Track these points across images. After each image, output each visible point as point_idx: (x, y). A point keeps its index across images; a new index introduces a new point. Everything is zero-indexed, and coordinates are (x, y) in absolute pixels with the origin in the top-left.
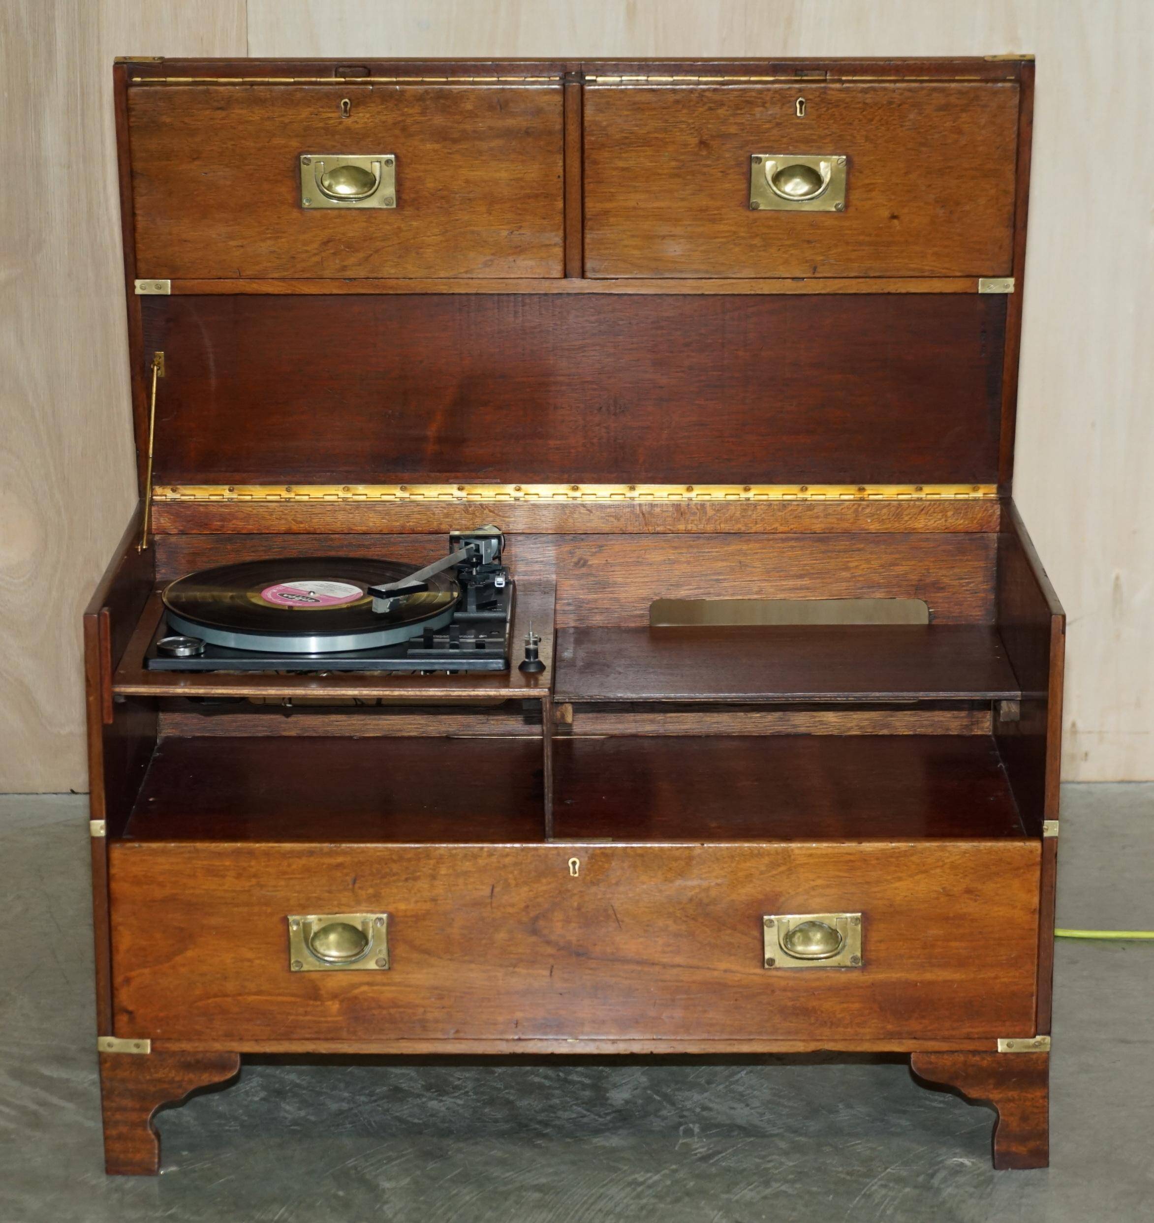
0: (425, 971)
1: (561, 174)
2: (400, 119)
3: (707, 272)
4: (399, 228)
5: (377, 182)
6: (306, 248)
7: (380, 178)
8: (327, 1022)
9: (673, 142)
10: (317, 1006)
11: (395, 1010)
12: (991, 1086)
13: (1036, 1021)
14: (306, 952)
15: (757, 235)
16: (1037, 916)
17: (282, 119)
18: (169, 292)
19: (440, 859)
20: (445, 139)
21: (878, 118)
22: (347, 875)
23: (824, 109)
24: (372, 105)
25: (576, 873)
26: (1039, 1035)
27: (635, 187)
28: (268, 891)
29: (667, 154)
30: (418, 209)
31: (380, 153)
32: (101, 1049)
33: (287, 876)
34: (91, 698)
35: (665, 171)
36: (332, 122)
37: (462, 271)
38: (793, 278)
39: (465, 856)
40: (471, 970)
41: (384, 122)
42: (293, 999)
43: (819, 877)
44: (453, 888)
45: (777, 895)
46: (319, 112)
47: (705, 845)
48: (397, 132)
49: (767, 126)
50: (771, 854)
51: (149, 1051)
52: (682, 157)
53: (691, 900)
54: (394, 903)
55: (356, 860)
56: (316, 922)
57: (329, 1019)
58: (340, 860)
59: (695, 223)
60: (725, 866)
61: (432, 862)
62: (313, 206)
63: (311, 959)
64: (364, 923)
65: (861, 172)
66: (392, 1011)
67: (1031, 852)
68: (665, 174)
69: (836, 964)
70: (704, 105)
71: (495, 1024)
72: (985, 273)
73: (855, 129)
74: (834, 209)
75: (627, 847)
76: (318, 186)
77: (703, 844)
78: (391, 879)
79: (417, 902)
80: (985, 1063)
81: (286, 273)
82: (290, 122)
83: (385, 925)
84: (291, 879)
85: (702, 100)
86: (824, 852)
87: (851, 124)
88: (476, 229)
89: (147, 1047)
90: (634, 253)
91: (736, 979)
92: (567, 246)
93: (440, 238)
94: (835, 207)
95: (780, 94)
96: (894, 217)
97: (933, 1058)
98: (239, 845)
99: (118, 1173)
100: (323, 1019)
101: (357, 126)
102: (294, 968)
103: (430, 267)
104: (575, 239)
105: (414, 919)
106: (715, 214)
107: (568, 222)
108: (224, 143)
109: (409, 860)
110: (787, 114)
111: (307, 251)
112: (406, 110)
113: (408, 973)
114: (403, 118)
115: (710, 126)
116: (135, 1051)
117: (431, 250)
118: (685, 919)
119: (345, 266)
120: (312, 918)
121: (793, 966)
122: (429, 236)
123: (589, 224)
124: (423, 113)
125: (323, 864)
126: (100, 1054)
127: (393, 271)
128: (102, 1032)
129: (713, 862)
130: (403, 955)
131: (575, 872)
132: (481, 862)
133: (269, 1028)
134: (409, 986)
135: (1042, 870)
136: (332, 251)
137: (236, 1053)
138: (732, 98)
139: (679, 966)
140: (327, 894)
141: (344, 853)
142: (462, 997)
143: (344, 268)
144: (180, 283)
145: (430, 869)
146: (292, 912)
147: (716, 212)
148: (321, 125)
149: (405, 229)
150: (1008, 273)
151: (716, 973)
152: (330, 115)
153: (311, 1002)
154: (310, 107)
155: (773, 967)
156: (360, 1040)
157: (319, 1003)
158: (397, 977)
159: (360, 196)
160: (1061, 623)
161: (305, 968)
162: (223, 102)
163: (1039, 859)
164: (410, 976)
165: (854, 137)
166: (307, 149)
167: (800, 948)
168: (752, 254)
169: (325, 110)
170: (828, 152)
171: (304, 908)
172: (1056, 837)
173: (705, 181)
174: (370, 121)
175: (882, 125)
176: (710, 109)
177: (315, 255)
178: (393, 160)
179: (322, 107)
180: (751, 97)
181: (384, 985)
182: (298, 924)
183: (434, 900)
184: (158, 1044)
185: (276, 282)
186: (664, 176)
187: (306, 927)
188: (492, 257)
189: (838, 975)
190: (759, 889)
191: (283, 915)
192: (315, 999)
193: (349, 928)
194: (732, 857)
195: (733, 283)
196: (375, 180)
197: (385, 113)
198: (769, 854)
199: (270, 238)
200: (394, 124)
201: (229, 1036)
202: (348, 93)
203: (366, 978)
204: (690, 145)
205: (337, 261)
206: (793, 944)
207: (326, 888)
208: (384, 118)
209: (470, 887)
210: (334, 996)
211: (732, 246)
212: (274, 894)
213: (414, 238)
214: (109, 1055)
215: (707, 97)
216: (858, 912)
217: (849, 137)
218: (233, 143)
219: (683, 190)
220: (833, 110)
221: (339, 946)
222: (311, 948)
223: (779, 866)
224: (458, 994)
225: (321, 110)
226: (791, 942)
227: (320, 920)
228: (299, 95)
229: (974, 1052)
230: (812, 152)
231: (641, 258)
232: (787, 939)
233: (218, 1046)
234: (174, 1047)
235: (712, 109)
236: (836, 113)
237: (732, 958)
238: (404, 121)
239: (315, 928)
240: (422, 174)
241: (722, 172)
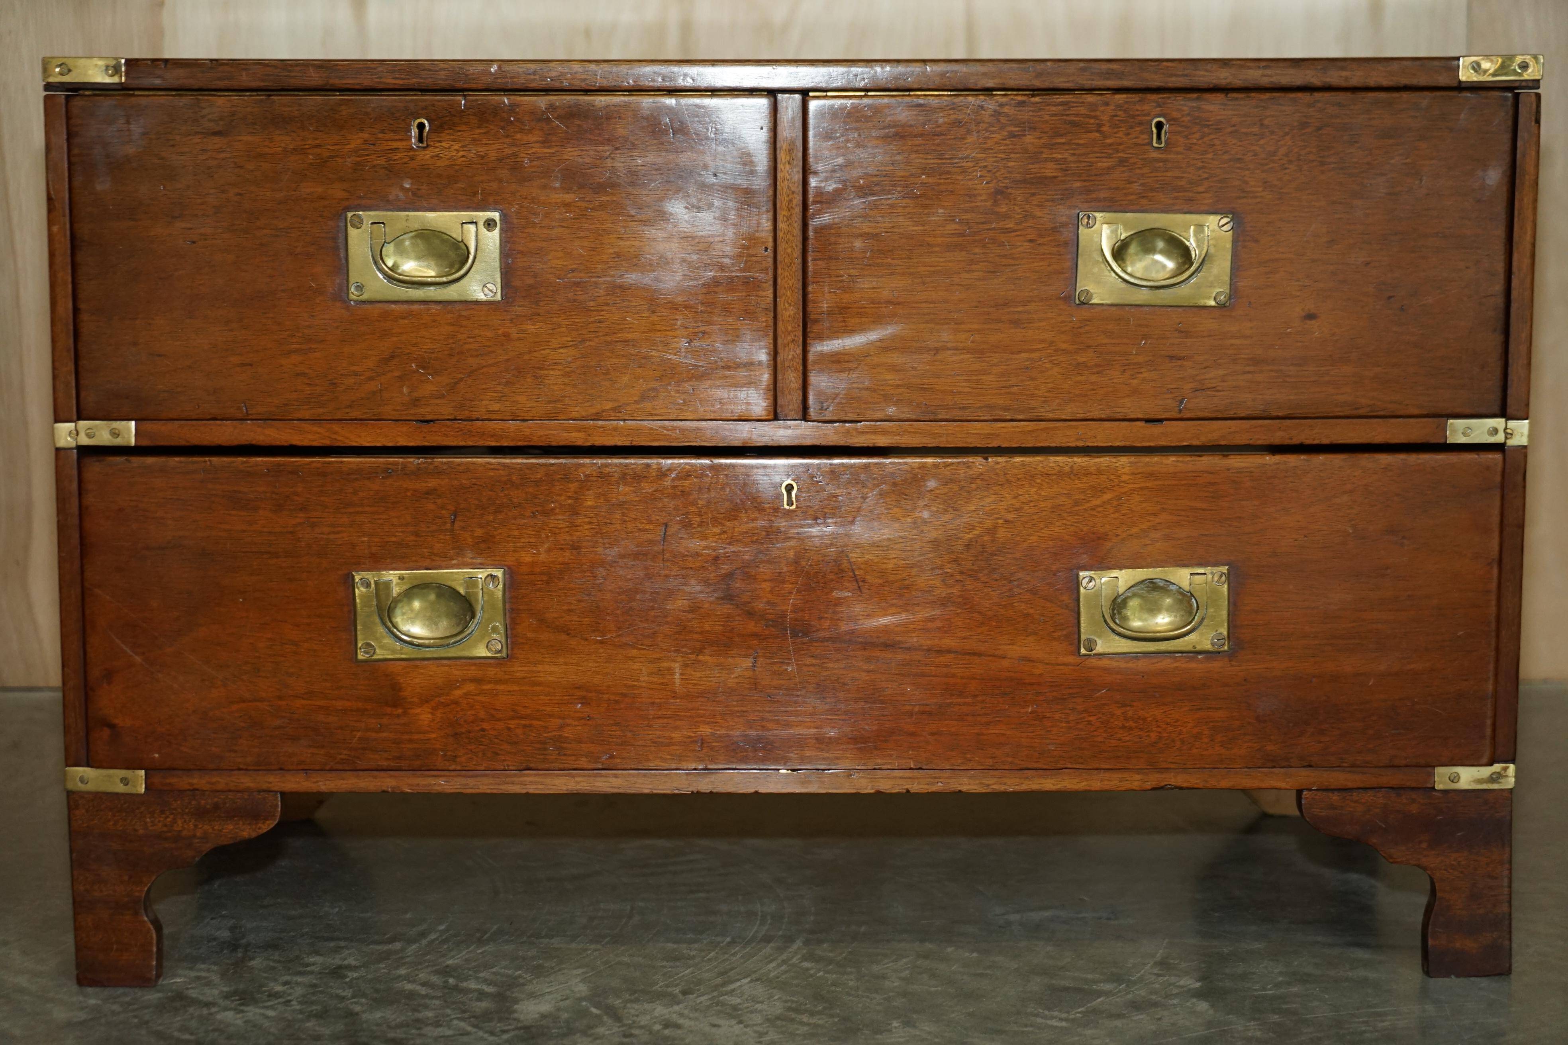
0: (561, 660)
1: (770, 244)
2: (508, 151)
3: (1006, 409)
4: (506, 335)
5: (471, 257)
6: (354, 368)
7: (476, 250)
8: (411, 741)
9: (952, 192)
10: (398, 716)
11: (517, 722)
12: (1424, 845)
13: (1494, 737)
14: (381, 629)
15: (1089, 347)
16: (1495, 571)
17: (318, 151)
18: (133, 442)
19: (585, 484)
20: (582, 186)
21: (1283, 151)
22: (443, 507)
23: (1197, 136)
24: (464, 127)
25: (792, 504)
26: (1498, 762)
27: (889, 266)
28: (322, 533)
29: (941, 211)
30: (536, 303)
31: (477, 209)
32: (70, 786)
33: (351, 510)
34: (55, 229)
35: (939, 240)
36: (399, 155)
37: (608, 407)
38: (1148, 421)
39: (624, 476)
40: (632, 659)
41: (483, 157)
42: (360, 705)
43: (1163, 510)
44: (605, 529)
45: (1099, 538)
46: (379, 139)
47: (990, 460)
48: (504, 173)
49: (1105, 164)
50: (1091, 474)
51: (142, 790)
52: (968, 216)
53: (968, 546)
54: (514, 551)
55: (456, 483)
56: (395, 581)
57: (416, 737)
58: (433, 483)
59: (986, 326)
60: (1020, 492)
61: (573, 486)
62: (365, 297)
63: (388, 640)
64: (471, 582)
65: (1257, 241)
66: (512, 724)
67: (1488, 468)
68: (938, 245)
69: (1190, 648)
70: (1002, 128)
71: (669, 745)
72: (1458, 410)
73: (1248, 169)
74: (1213, 303)
75: (870, 463)
76: (376, 263)
77: (986, 459)
78: (510, 514)
79: (549, 550)
80: (1414, 809)
81: (321, 410)
82: (331, 157)
83: (501, 586)
84: (358, 513)
85: (999, 121)
86: (1172, 470)
87: (1239, 160)
88: (630, 336)
89: (138, 783)
90: (888, 377)
91: (1037, 672)
92: (779, 366)
93: (573, 352)
94: (1215, 299)
95: (1125, 111)
96: (1311, 317)
97: (1335, 797)
98: (278, 459)
99: (93, 983)
100: (406, 737)
101: (439, 163)
102: (361, 656)
103: (556, 401)
104: (791, 353)
105: (545, 578)
106: (1020, 312)
107: (780, 325)
108: (223, 192)
109: (537, 483)
110: (1137, 144)
111: (356, 374)
112: (518, 136)
113: (535, 664)
114: (514, 149)
115: (1010, 164)
116: (121, 788)
117: (557, 372)
118: (958, 577)
119: (417, 400)
120: (391, 576)
121: (1125, 650)
122: (554, 349)
123: (813, 329)
124: (545, 142)
125: (407, 489)
126: (70, 794)
127: (496, 407)
128: (72, 760)
129: (1002, 485)
130: (529, 635)
131: (790, 503)
132: (647, 488)
133: (322, 751)
134: (540, 684)
135: (1503, 497)
136: (397, 374)
137: (276, 792)
138: (1047, 117)
139: (949, 651)
140: (413, 538)
141: (438, 472)
142: (617, 702)
143: (416, 402)
144: (149, 426)
145: (570, 498)
146: (359, 565)
147: (1020, 309)
148: (382, 161)
149: (515, 336)
150: (1496, 409)
151: (1006, 663)
152: (396, 145)
153: (389, 710)
154: (362, 131)
155: (1094, 652)
156: (464, 770)
157: (400, 711)
158: (519, 670)
159: (444, 279)
160: (1534, 106)
161: (380, 654)
162: (221, 123)
163: (1498, 478)
164: (540, 668)
165: (1246, 183)
166: (356, 202)
167: (1136, 624)
168: (1079, 378)
169: (387, 137)
170: (1206, 208)
171: (377, 562)
172: (1525, 447)
173: (1005, 256)
174: (461, 154)
175: (1290, 162)
176: (1012, 135)
177: (372, 379)
178: (497, 219)
179: (382, 131)
180: (1077, 115)
181: (499, 681)
182: (368, 585)
183: (575, 547)
184: (157, 780)
185: (306, 426)
186: (937, 249)
187: (382, 588)
188: (657, 384)
189: (1193, 665)
190: (1072, 529)
191: (346, 572)
192: (395, 706)
193: (447, 593)
194: (1032, 478)
195: (1047, 429)
196: (469, 253)
197: (485, 140)
198: (1088, 474)
199: (295, 351)
200: (500, 160)
201: (263, 766)
202: (425, 108)
203: (473, 672)
204: (980, 195)
205: (405, 390)
206: (1125, 618)
207: (411, 529)
208: (482, 150)
209: (630, 526)
210: (425, 701)
211: (1048, 366)
212: (332, 537)
213: (530, 352)
214: (81, 794)
215: (1007, 115)
216: (1223, 565)
217: (1237, 183)
218: (236, 190)
219: (968, 272)
220: (1212, 136)
221: (431, 621)
222: (389, 624)
223: (1103, 491)
224: (612, 697)
225: (380, 136)
226: (1120, 613)
227: (401, 578)
228: (345, 111)
229: (1398, 789)
230: (1176, 208)
231: (898, 386)
232: (1113, 610)
233: (246, 781)
234: (182, 782)
235: (1015, 136)
236: (1217, 142)
237: (1031, 639)
238: (515, 155)
239: (396, 591)
240: (544, 244)
241: (1031, 241)
